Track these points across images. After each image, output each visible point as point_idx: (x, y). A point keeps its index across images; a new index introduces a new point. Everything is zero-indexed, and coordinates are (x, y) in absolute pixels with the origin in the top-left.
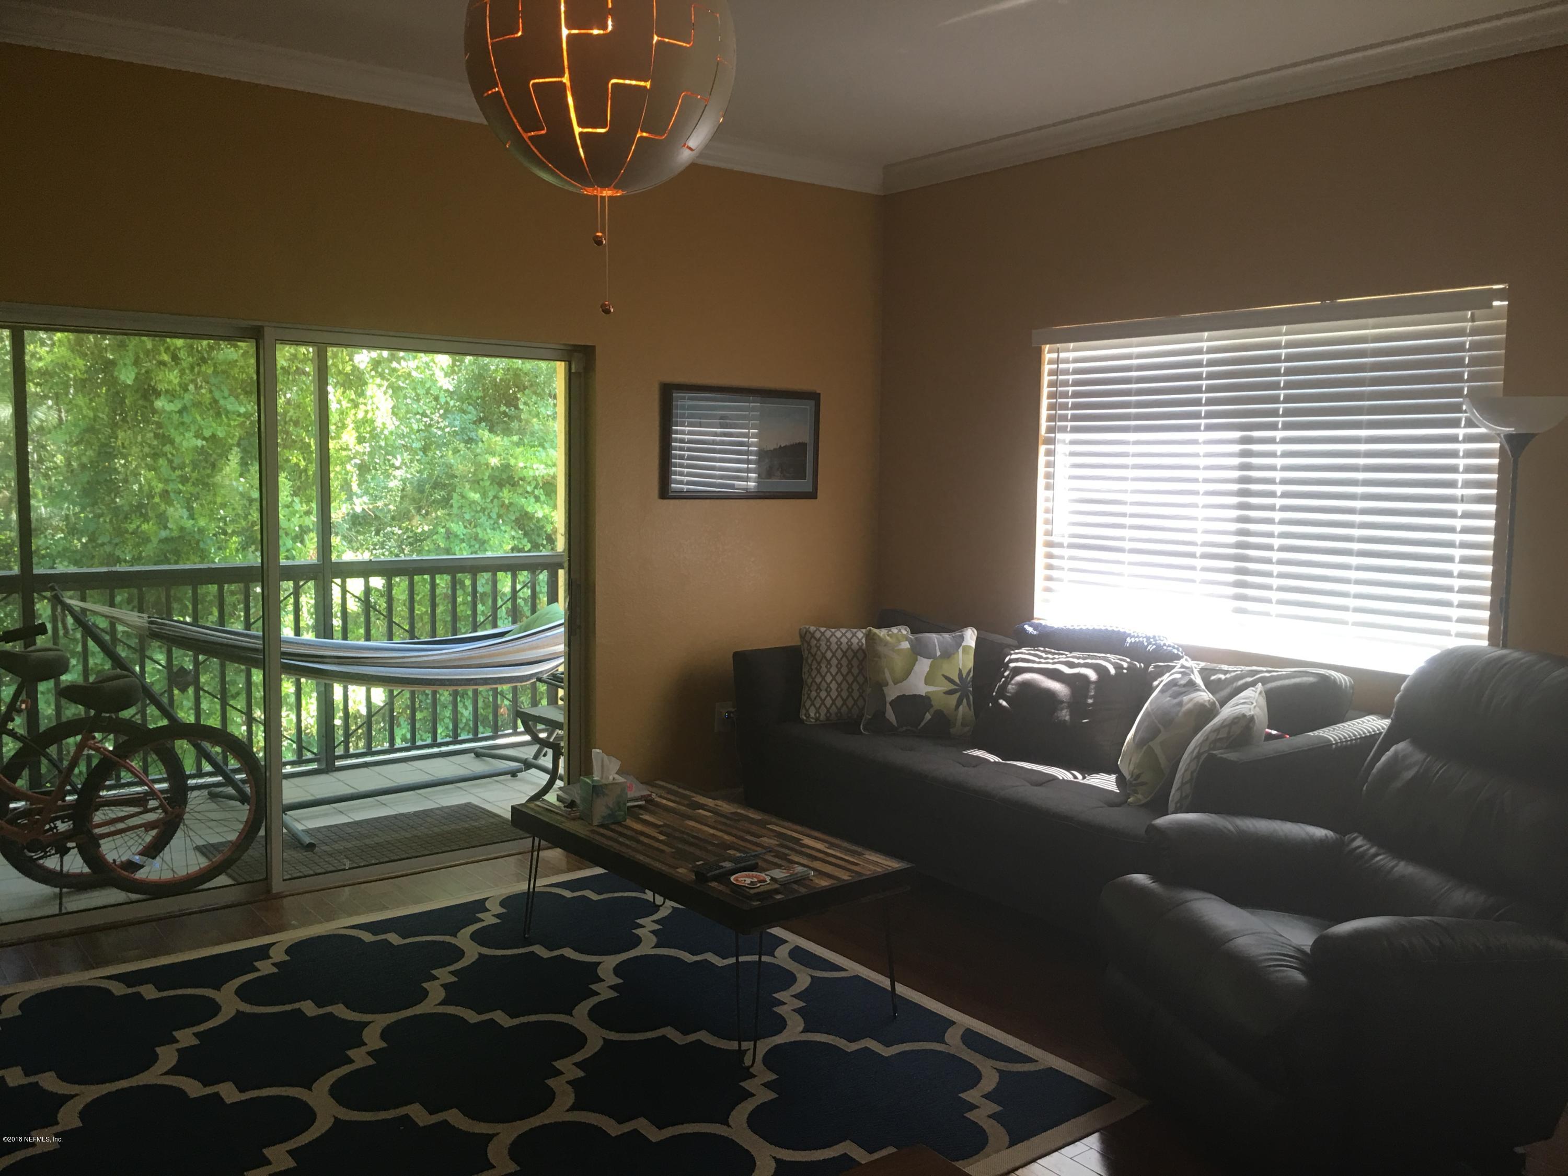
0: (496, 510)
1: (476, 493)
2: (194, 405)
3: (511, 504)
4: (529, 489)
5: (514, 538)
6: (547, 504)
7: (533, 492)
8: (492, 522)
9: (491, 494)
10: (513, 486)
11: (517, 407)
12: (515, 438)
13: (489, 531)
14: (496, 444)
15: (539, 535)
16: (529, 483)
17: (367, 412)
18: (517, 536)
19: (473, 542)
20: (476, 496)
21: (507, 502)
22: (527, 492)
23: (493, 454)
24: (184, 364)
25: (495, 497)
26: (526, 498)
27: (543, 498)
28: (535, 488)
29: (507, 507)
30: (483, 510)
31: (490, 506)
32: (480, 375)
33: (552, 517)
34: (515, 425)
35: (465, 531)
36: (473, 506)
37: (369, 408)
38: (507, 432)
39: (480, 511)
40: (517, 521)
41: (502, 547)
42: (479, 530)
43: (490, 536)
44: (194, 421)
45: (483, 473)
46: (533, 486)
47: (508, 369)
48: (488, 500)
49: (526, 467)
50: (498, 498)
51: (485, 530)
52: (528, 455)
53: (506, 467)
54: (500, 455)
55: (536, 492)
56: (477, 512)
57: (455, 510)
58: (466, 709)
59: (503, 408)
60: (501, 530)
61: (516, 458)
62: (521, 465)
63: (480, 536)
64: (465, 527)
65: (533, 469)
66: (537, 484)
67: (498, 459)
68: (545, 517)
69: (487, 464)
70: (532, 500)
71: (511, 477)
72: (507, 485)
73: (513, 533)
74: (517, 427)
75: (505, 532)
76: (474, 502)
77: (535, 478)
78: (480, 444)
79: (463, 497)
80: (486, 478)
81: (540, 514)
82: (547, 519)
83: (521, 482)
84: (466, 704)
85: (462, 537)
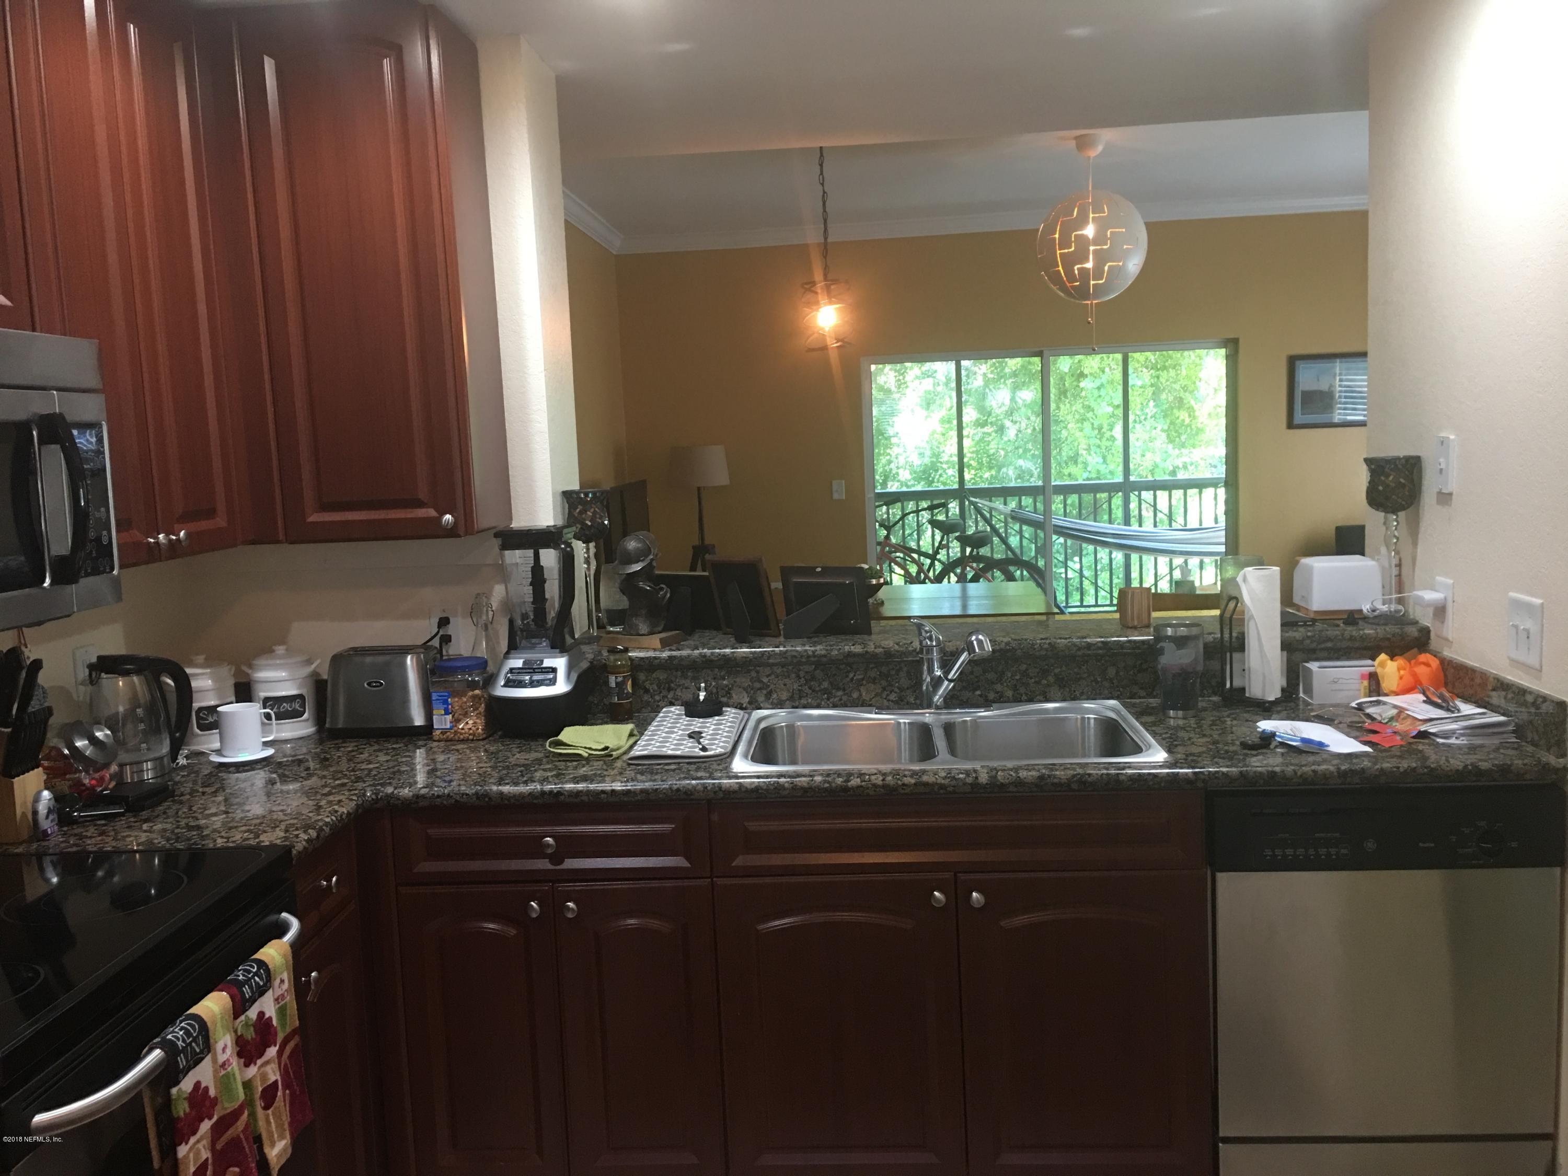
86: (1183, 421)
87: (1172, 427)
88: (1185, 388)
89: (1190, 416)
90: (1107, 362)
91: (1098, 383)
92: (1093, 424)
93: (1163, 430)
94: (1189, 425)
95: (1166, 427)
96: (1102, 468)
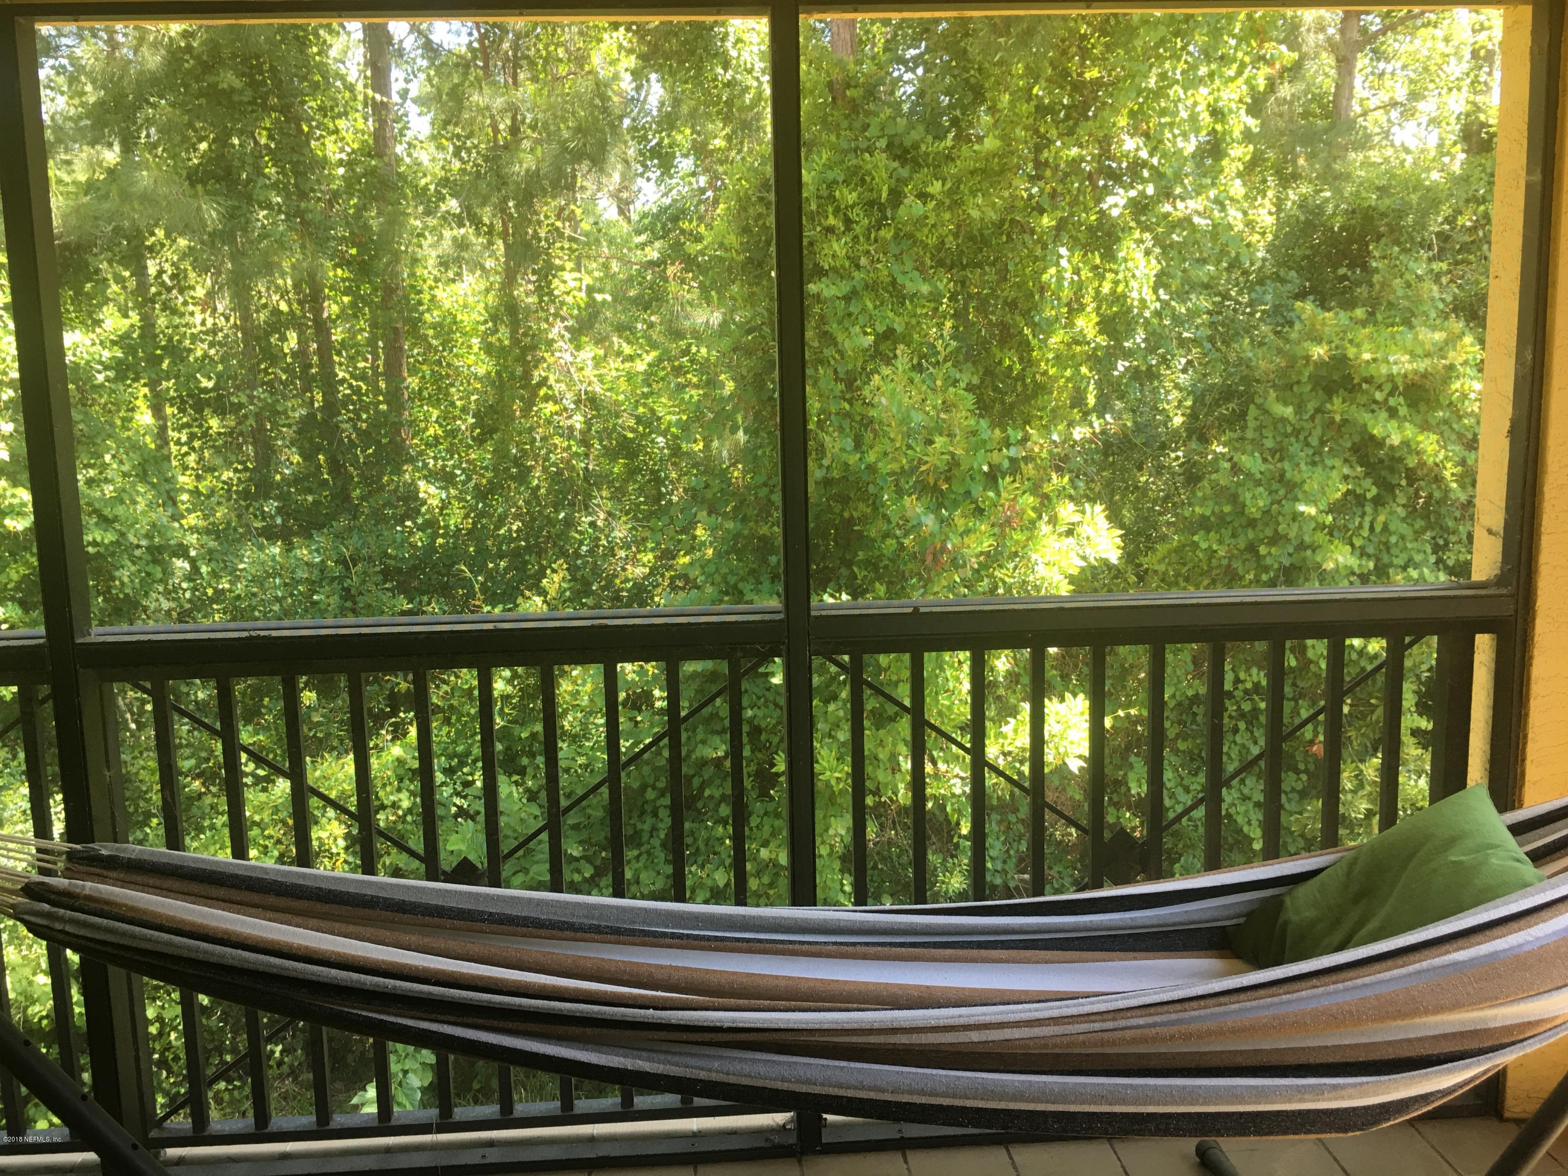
0: (1318, 432)
1: (1286, 404)
2: (867, 287)
3: (1345, 422)
4: (1379, 396)
5: (1346, 478)
6: (1411, 422)
7: (1386, 400)
8: (1311, 452)
9: (1311, 406)
10: (1351, 391)
11: (1365, 267)
12: (1360, 313)
13: (1303, 466)
14: (1324, 324)
15: (1392, 470)
16: (1379, 387)
17: (1116, 283)
18: (1353, 474)
19: (1275, 486)
20: (1288, 411)
21: (1338, 418)
22: (1375, 402)
23: (1319, 340)
24: (858, 229)
25: (1318, 410)
26: (1373, 411)
27: (1403, 411)
28: (1391, 394)
29: (1336, 429)
30: (1297, 432)
31: (1307, 425)
32: (1308, 222)
33: (1418, 443)
34: (1362, 291)
35: (1263, 468)
36: (1280, 425)
37: (1121, 276)
38: (1349, 305)
39: (1291, 434)
40: (1355, 449)
41: (1324, 494)
42: (1287, 465)
43: (1305, 476)
44: (864, 310)
45: (1300, 373)
46: (1386, 391)
47: (1354, 212)
48: (1306, 417)
49: (1375, 360)
50: (1323, 412)
51: (1298, 465)
52: (1381, 340)
53: (1340, 361)
54: (1330, 342)
55: (1392, 402)
56: (1286, 436)
57: (1250, 434)
58: (1256, 743)
59: (1342, 271)
60: (1325, 466)
61: (1358, 346)
62: (1367, 356)
63: (1288, 475)
64: (1265, 460)
65: (1388, 362)
66: (1395, 388)
67: (1326, 347)
68: (1406, 443)
69: (1307, 358)
70: (1384, 415)
71: (1349, 377)
72: (1341, 391)
73: (1346, 471)
74: (1365, 295)
75: (1333, 467)
76: (1284, 420)
77: (1391, 378)
78: (1298, 326)
79: (1266, 412)
80: (1305, 380)
81: (1395, 439)
82: (1408, 446)
83: (1364, 386)
84: (1256, 734)
85: (1258, 476)
86: (1010, 368)
87: (988, 380)
88: (1012, 305)
89: (1021, 360)
90: (866, 247)
91: (844, 288)
92: (835, 371)
93: (969, 388)
94: (1021, 377)
95: (976, 380)
96: (853, 459)
